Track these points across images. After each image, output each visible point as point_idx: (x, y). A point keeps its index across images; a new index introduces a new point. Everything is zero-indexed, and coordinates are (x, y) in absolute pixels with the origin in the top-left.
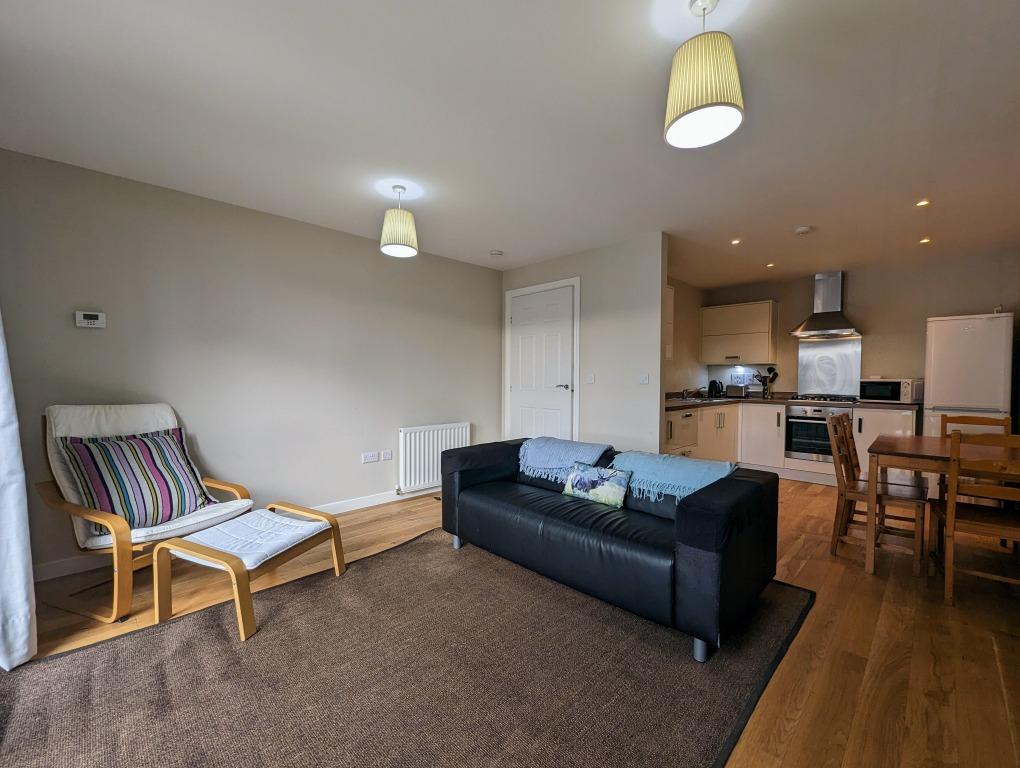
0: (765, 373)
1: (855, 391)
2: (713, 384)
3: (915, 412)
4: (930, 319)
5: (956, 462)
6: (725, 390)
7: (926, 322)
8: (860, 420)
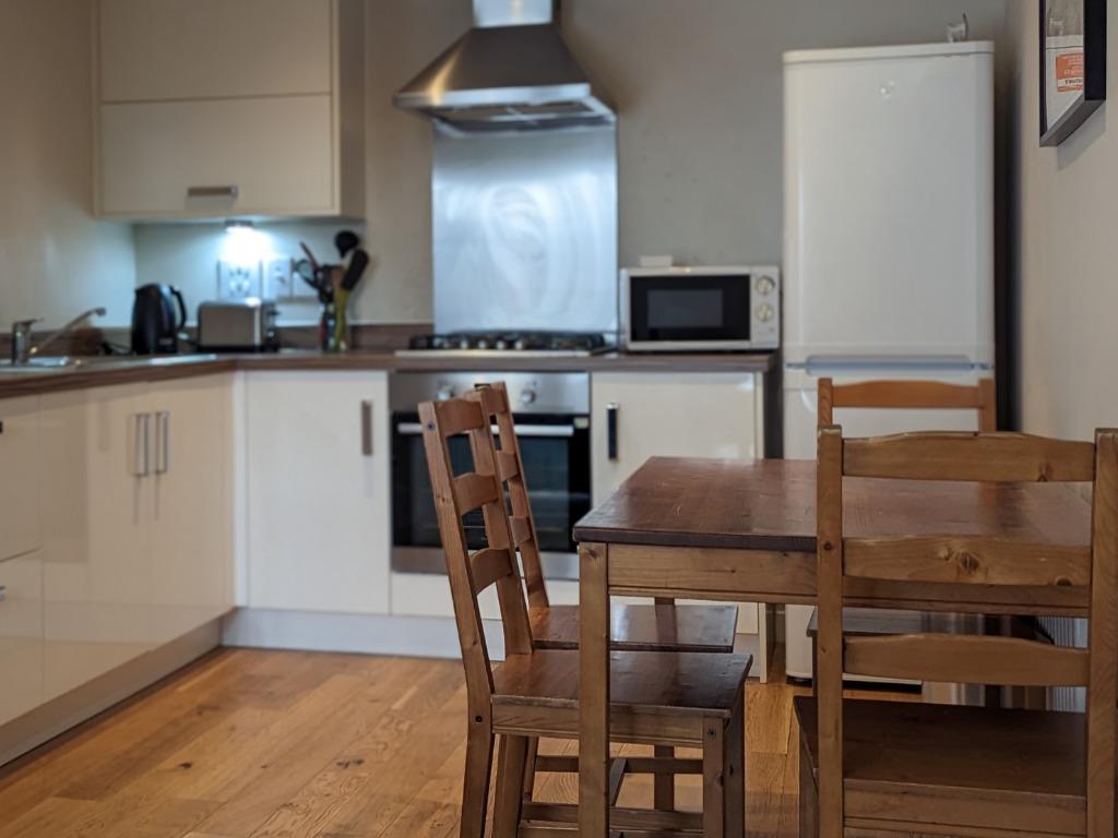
0: (327, 255)
1: (606, 313)
2: (148, 299)
3: (760, 376)
4: (792, 56)
5: (836, 552)
6: (192, 323)
7: (778, 68)
8: (613, 415)
